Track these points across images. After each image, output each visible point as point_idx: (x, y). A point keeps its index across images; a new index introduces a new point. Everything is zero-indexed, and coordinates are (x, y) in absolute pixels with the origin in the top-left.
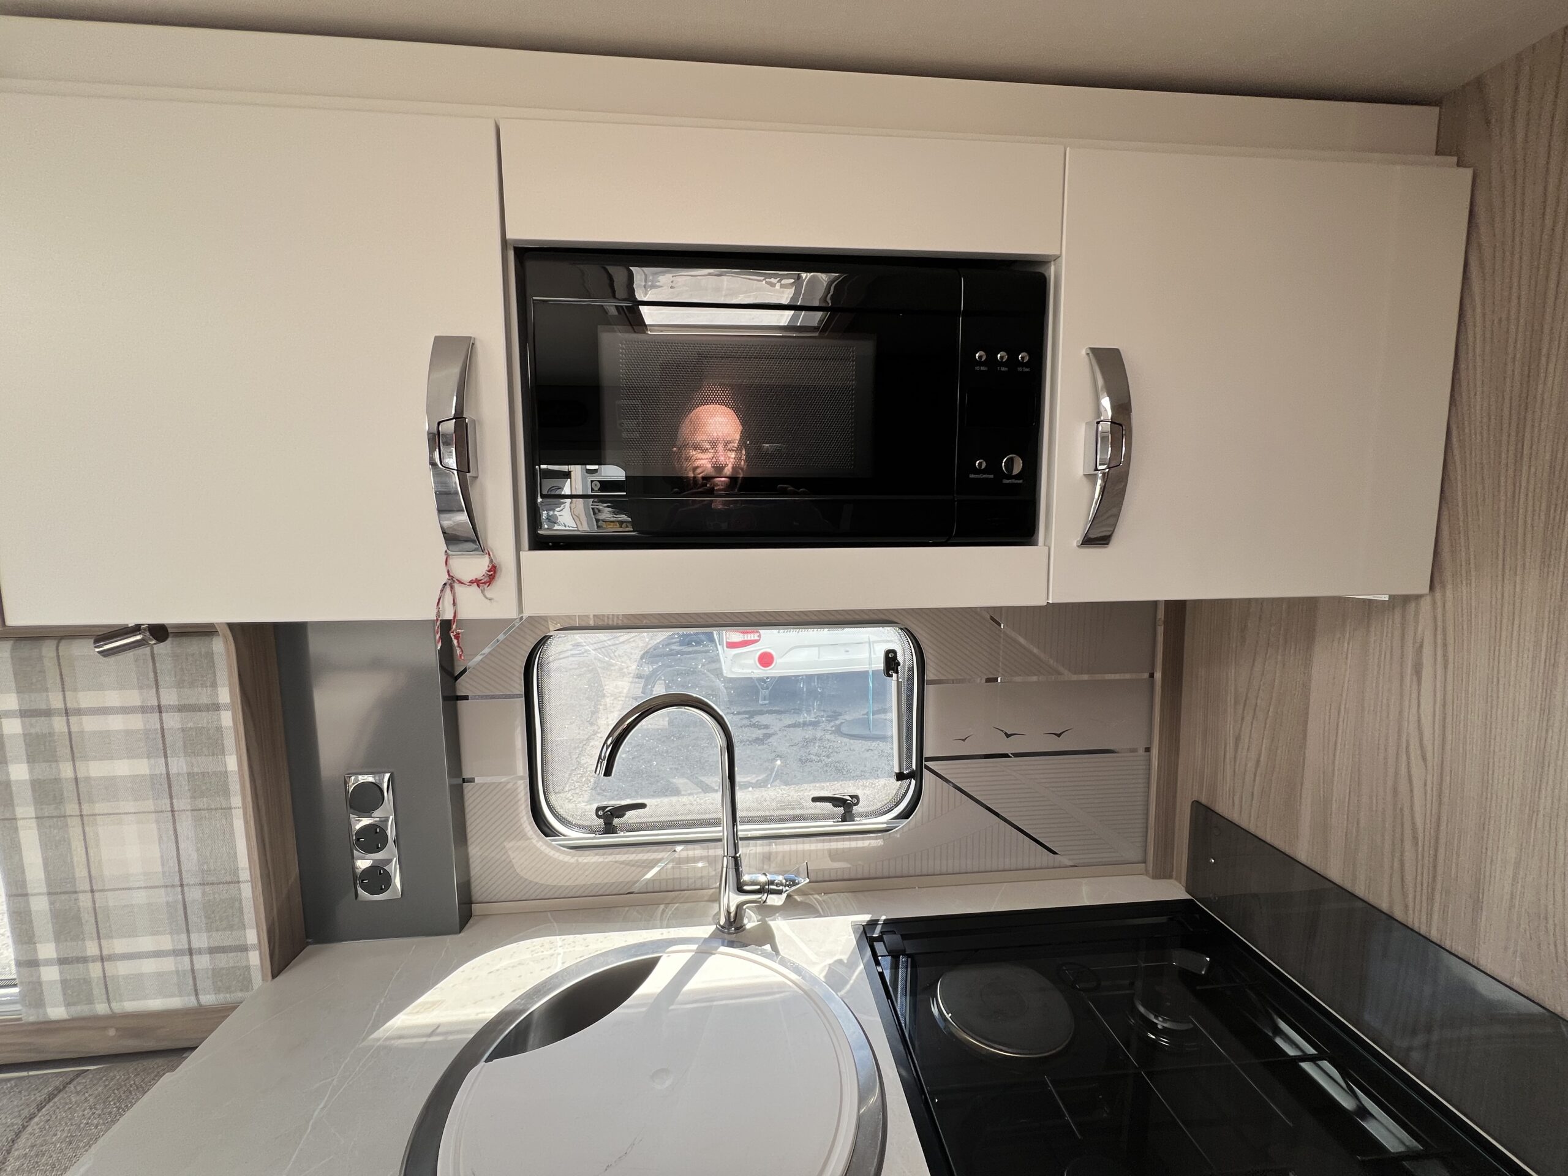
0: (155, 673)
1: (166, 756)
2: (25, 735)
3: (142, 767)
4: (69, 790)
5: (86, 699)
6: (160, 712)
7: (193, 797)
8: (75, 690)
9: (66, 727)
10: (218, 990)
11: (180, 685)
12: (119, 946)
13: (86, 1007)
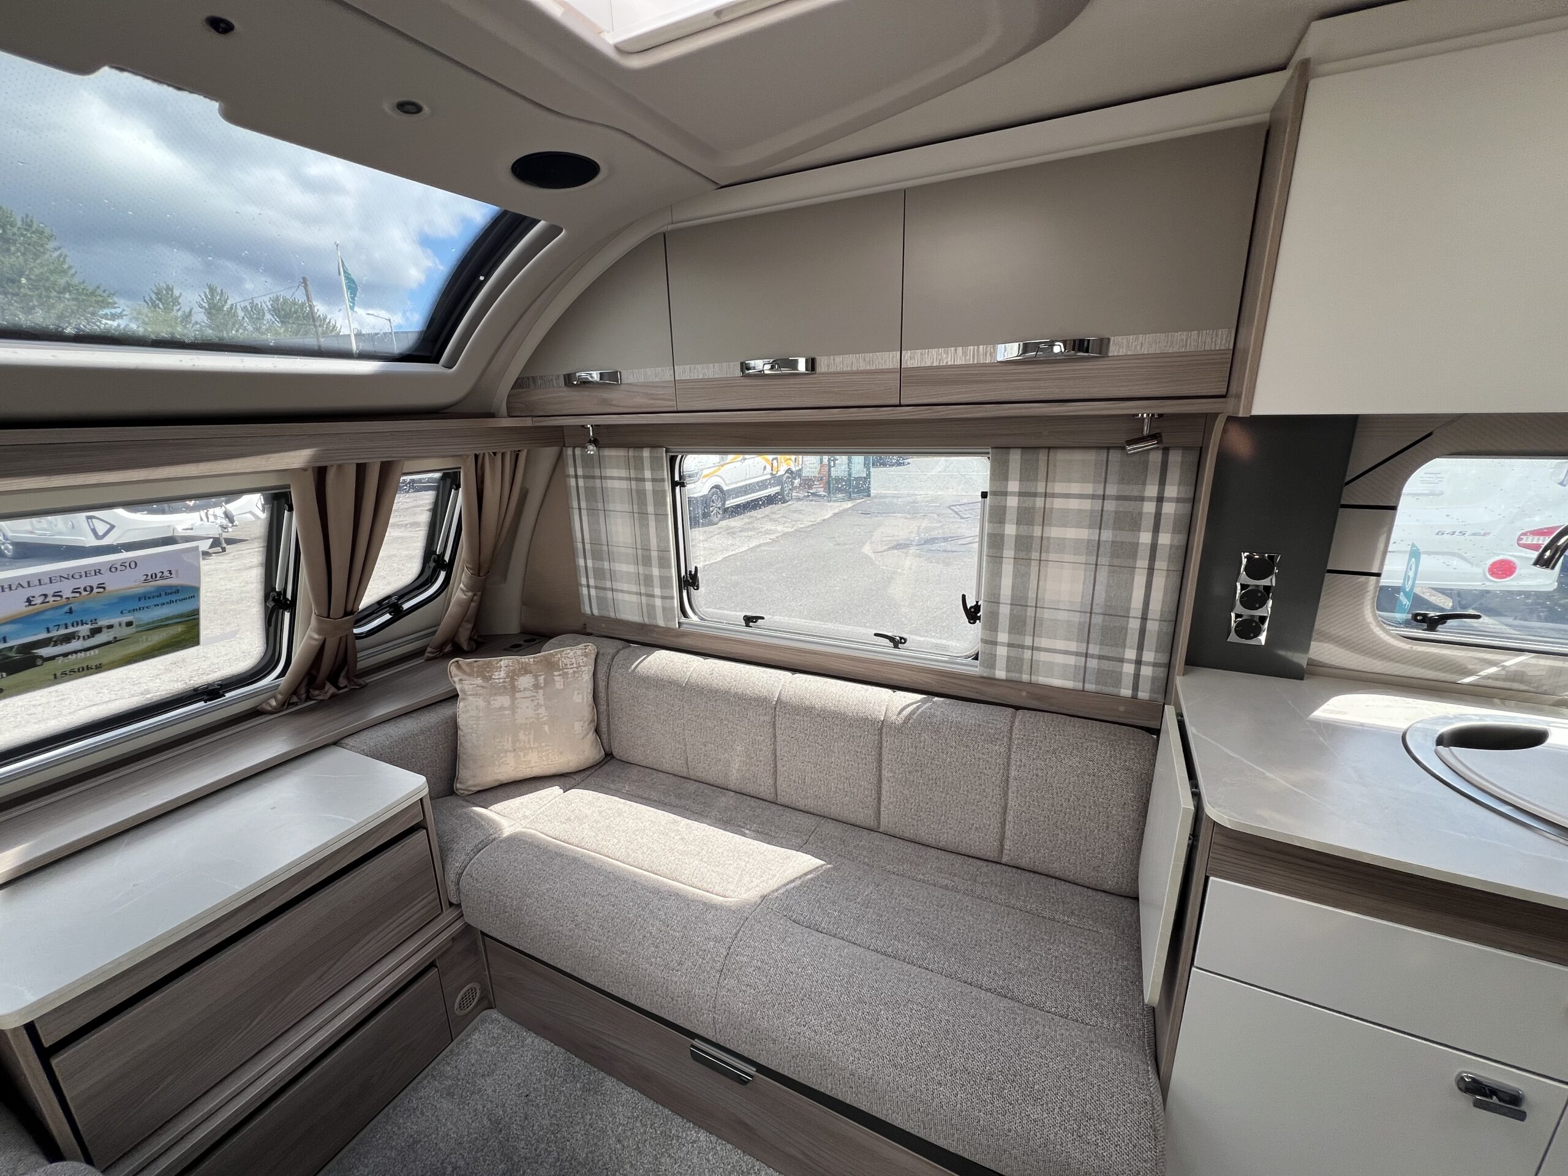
0: (1106, 474)
1: (1100, 529)
2: (1018, 507)
3: (1084, 534)
4: (1036, 545)
5: (1058, 488)
6: (1104, 499)
7: (1112, 557)
8: (1054, 481)
9: (1043, 504)
10: (1097, 683)
11: (1121, 481)
12: (1043, 642)
13: (1017, 675)
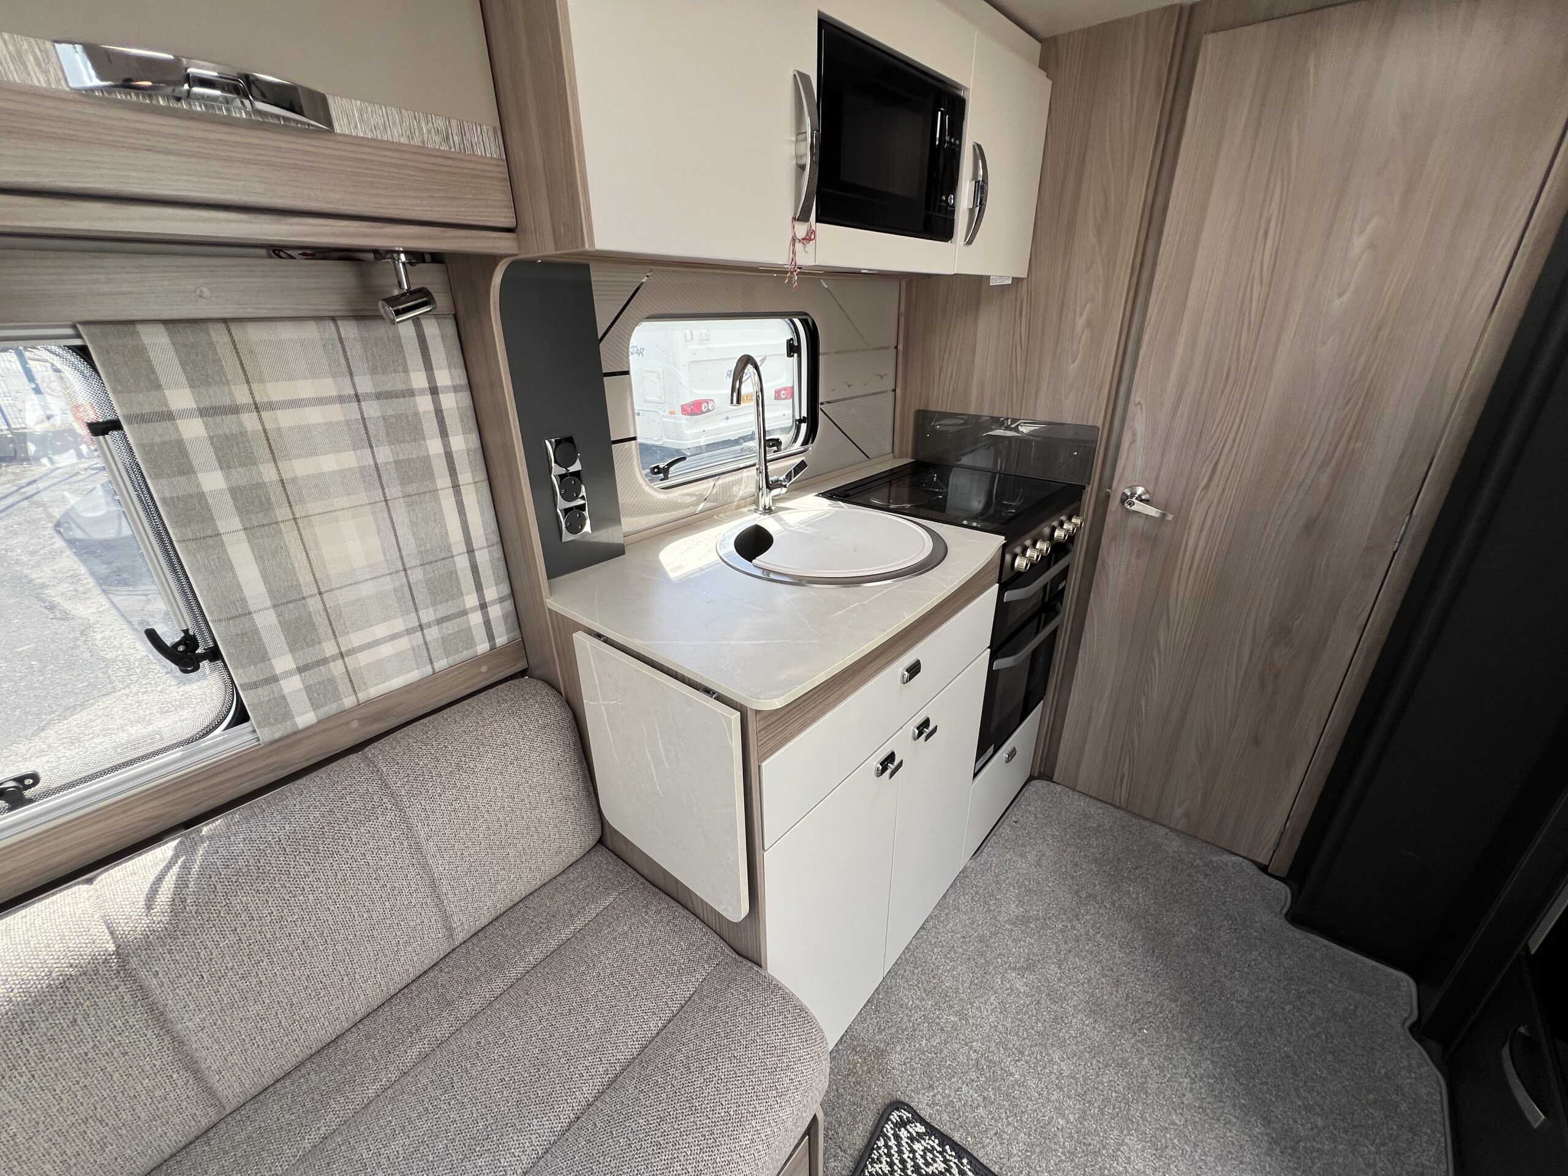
0: (347, 360)
1: (371, 447)
2: (210, 437)
3: (349, 459)
4: (276, 495)
5: (274, 391)
6: (358, 401)
7: (402, 484)
8: (261, 380)
9: (259, 424)
10: (448, 654)
11: (373, 371)
12: (356, 639)
13: (334, 705)
